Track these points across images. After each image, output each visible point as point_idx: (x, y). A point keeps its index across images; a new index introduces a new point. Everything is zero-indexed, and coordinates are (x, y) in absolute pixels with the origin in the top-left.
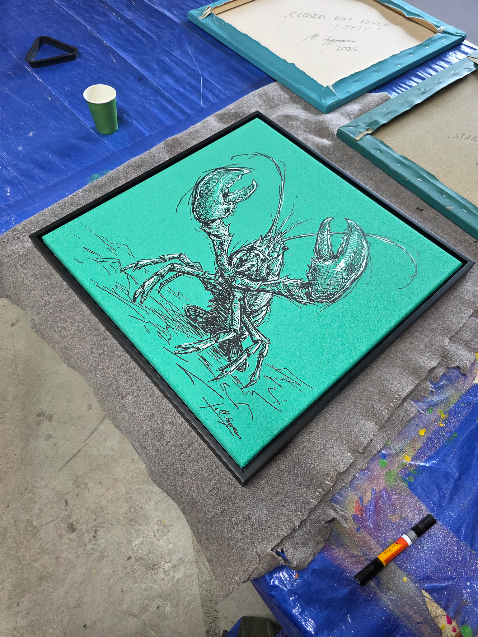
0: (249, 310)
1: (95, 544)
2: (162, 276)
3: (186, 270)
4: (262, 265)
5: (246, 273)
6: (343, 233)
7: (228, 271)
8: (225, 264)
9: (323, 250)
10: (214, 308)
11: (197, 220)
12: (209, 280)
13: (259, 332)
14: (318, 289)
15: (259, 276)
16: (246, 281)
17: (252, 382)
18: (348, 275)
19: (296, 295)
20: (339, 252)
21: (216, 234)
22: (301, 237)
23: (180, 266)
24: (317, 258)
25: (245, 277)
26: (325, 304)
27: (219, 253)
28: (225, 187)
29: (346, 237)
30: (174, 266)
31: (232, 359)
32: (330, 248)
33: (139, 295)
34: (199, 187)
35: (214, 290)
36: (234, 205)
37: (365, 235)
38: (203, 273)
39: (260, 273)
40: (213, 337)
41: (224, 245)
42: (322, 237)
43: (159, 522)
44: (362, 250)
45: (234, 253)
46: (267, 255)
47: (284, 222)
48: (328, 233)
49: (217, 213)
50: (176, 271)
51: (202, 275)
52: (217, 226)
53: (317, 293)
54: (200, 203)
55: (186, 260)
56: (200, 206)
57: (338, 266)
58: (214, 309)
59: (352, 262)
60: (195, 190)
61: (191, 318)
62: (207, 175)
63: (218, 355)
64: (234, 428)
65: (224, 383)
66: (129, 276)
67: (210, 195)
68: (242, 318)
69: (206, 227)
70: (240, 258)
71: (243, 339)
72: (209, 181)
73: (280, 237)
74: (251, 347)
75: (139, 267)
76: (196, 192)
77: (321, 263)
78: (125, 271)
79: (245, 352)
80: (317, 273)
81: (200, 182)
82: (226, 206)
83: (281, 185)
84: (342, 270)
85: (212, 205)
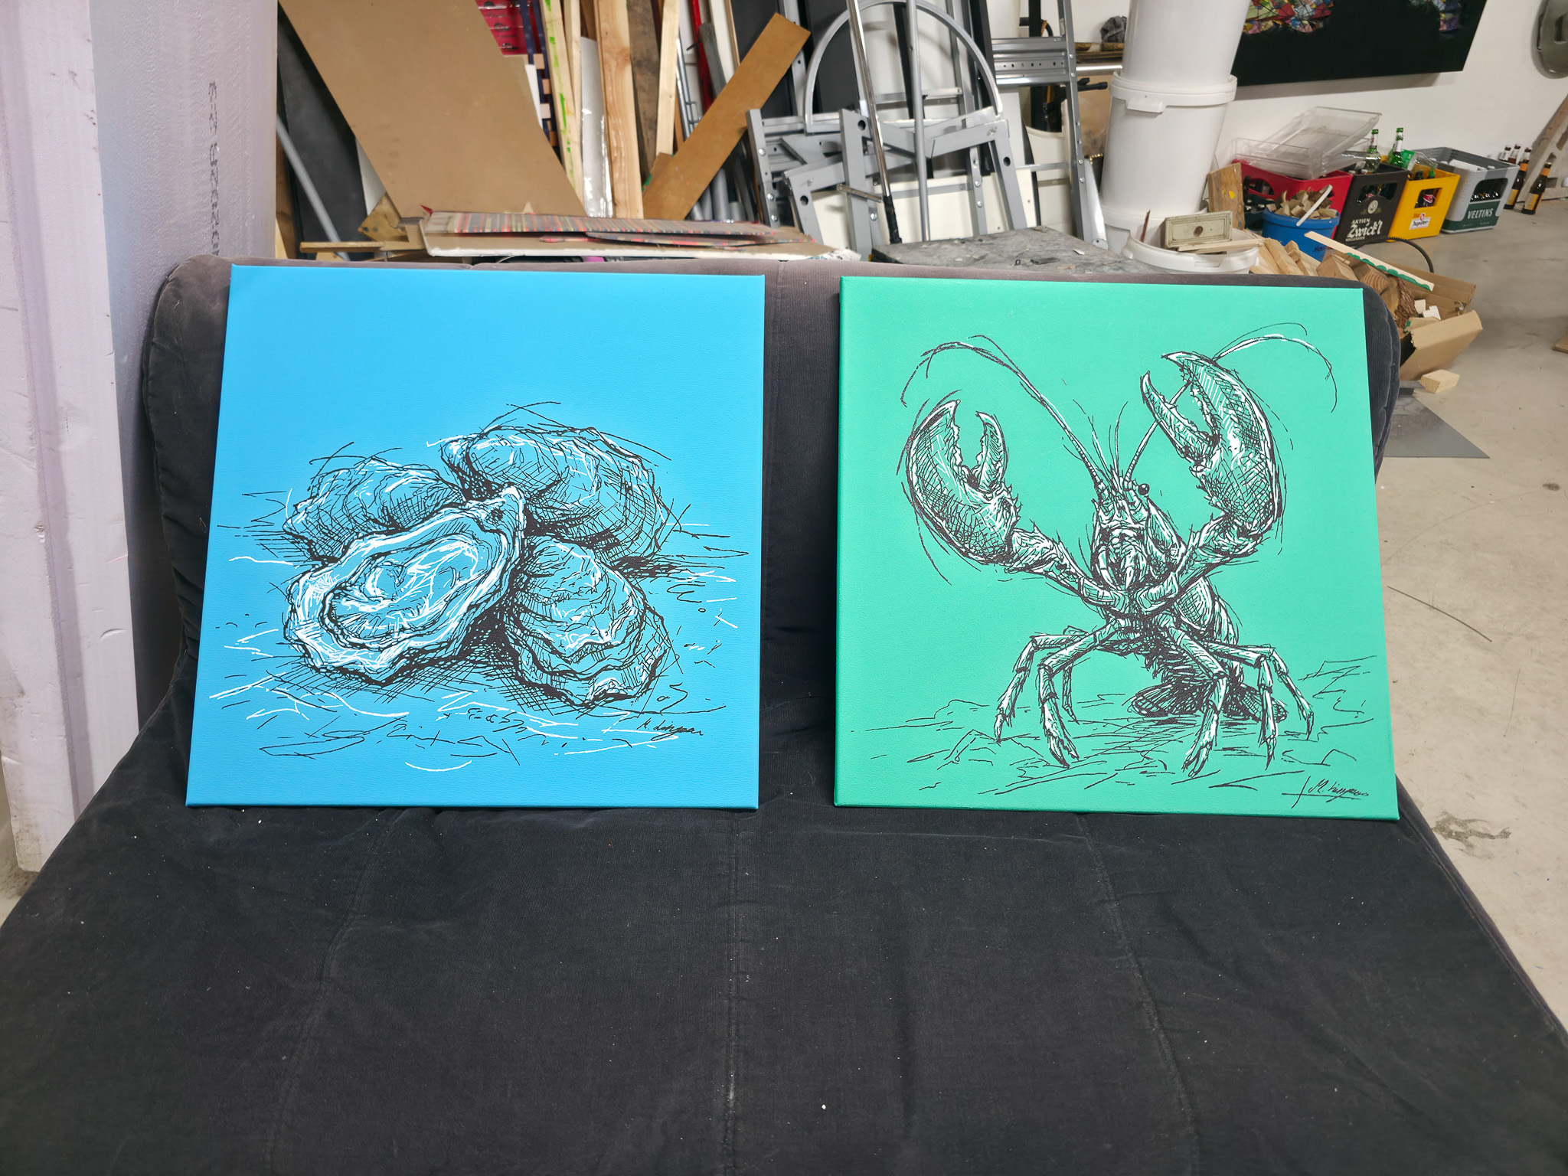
0: (1204, 629)
2: (1053, 695)
3: (1067, 654)
4: (1145, 547)
5: (1141, 579)
6: (1186, 386)
7: (1117, 602)
8: (1101, 594)
9: (1191, 442)
10: (1162, 671)
11: (987, 563)
13: (1247, 647)
14: (1246, 511)
15: (1160, 567)
16: (1153, 591)
17: (1309, 718)
19: (1232, 548)
20: (1212, 425)
21: (1036, 559)
22: (1143, 449)
24: (1198, 464)
26: (1275, 526)
28: (955, 468)
29: (1196, 391)
30: (1049, 667)
31: (1258, 715)
32: (1194, 429)
33: (1060, 750)
34: (921, 504)
36: (1003, 487)
37: (1213, 362)
38: (1092, 636)
39: (1157, 562)
40: (1207, 711)
41: (1066, 565)
42: (1168, 422)
44: (1236, 393)
45: (1092, 564)
46: (1135, 523)
47: (1096, 447)
48: (1169, 406)
49: (998, 525)
52: (1024, 545)
53: (1251, 520)
54: (957, 531)
55: (1049, 640)
56: (963, 535)
57: (1232, 448)
58: (1164, 673)
59: (1243, 427)
60: (924, 516)
61: (1154, 715)
62: (908, 471)
63: (1238, 727)
64: (1350, 791)
65: (1283, 753)
66: (1016, 739)
67: (953, 503)
68: (1207, 649)
69: (1011, 563)
70: (1108, 564)
71: (1239, 676)
72: (923, 480)
73: (1119, 478)
74: (1260, 677)
75: (1010, 714)
76: (931, 520)
77: (1209, 466)
78: (1001, 737)
79: (1261, 689)
80: (1220, 488)
81: (914, 494)
82: (995, 500)
83: (1024, 384)
84: (1243, 452)
85: (976, 519)
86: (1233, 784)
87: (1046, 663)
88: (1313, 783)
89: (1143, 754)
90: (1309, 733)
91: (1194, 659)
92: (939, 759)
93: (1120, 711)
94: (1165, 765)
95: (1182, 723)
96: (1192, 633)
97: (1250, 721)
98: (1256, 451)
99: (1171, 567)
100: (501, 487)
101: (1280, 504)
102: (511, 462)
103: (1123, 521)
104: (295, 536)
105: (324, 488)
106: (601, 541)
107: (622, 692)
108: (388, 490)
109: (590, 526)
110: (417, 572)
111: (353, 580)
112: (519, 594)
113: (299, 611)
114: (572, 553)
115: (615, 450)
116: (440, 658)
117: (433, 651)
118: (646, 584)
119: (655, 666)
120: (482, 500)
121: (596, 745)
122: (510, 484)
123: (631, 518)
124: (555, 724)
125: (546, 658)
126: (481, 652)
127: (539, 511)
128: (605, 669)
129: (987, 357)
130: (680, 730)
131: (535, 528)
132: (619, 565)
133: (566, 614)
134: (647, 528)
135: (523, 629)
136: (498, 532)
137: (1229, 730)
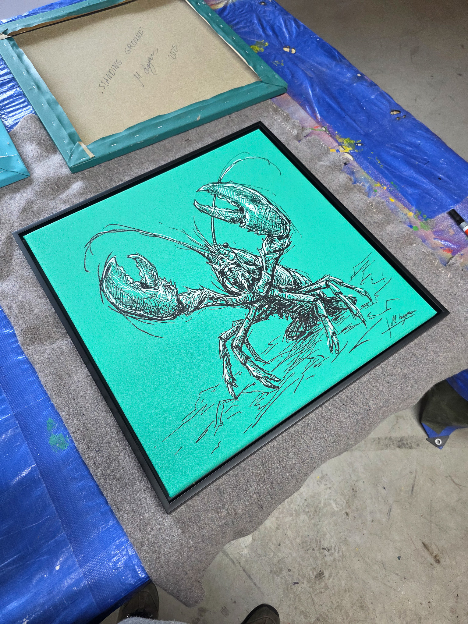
0: (294, 286)
1: (335, 550)
2: (247, 358)
3: (241, 335)
4: (243, 268)
5: (251, 282)
6: (215, 197)
7: (247, 298)
8: (238, 299)
9: (232, 216)
10: (289, 315)
11: (175, 317)
12: (256, 315)
13: (317, 282)
14: (275, 229)
15: (256, 272)
17: (366, 294)
18: (262, 205)
19: (281, 246)
20: (237, 205)
21: (198, 301)
22: (214, 230)
23: (236, 340)
24: (241, 223)
26: (291, 228)
28: (132, 285)
29: (220, 197)
30: (237, 346)
31: (344, 307)
33: (269, 382)
34: (125, 310)
35: (268, 312)
36: (161, 280)
37: (220, 182)
38: (247, 319)
40: (322, 319)
41: (213, 296)
42: (217, 214)
43: (319, 483)
44: (237, 188)
45: (225, 288)
46: (232, 261)
47: (193, 241)
48: (213, 208)
49: (169, 298)
50: (242, 344)
51: (250, 321)
52: (188, 299)
53: (280, 231)
54: (151, 312)
55: (228, 334)
56: (155, 312)
57: (251, 209)
60: (129, 315)
61: (300, 336)
63: (340, 317)
64: (408, 314)
65: (368, 316)
66: (244, 391)
67: (140, 300)
68: (301, 293)
69: (187, 310)
70: (232, 284)
71: (324, 296)
72: (119, 299)
73: (211, 247)
74: (333, 290)
75: (233, 380)
77: (247, 221)
78: (236, 396)
79: (337, 295)
80: (258, 227)
81: (118, 308)
82: (161, 288)
83: (143, 233)
84: (257, 208)
85: (157, 301)
86: (358, 344)
87: (234, 345)
88: (391, 320)
89: (308, 357)
90: (371, 300)
91: (299, 301)
92: (212, 429)
93: (284, 345)
94: (322, 356)
95: (315, 332)
96: (290, 291)
97: (343, 311)
99: (261, 269)
101: (287, 218)
103: (226, 263)
129: (118, 232)
137: (338, 321)
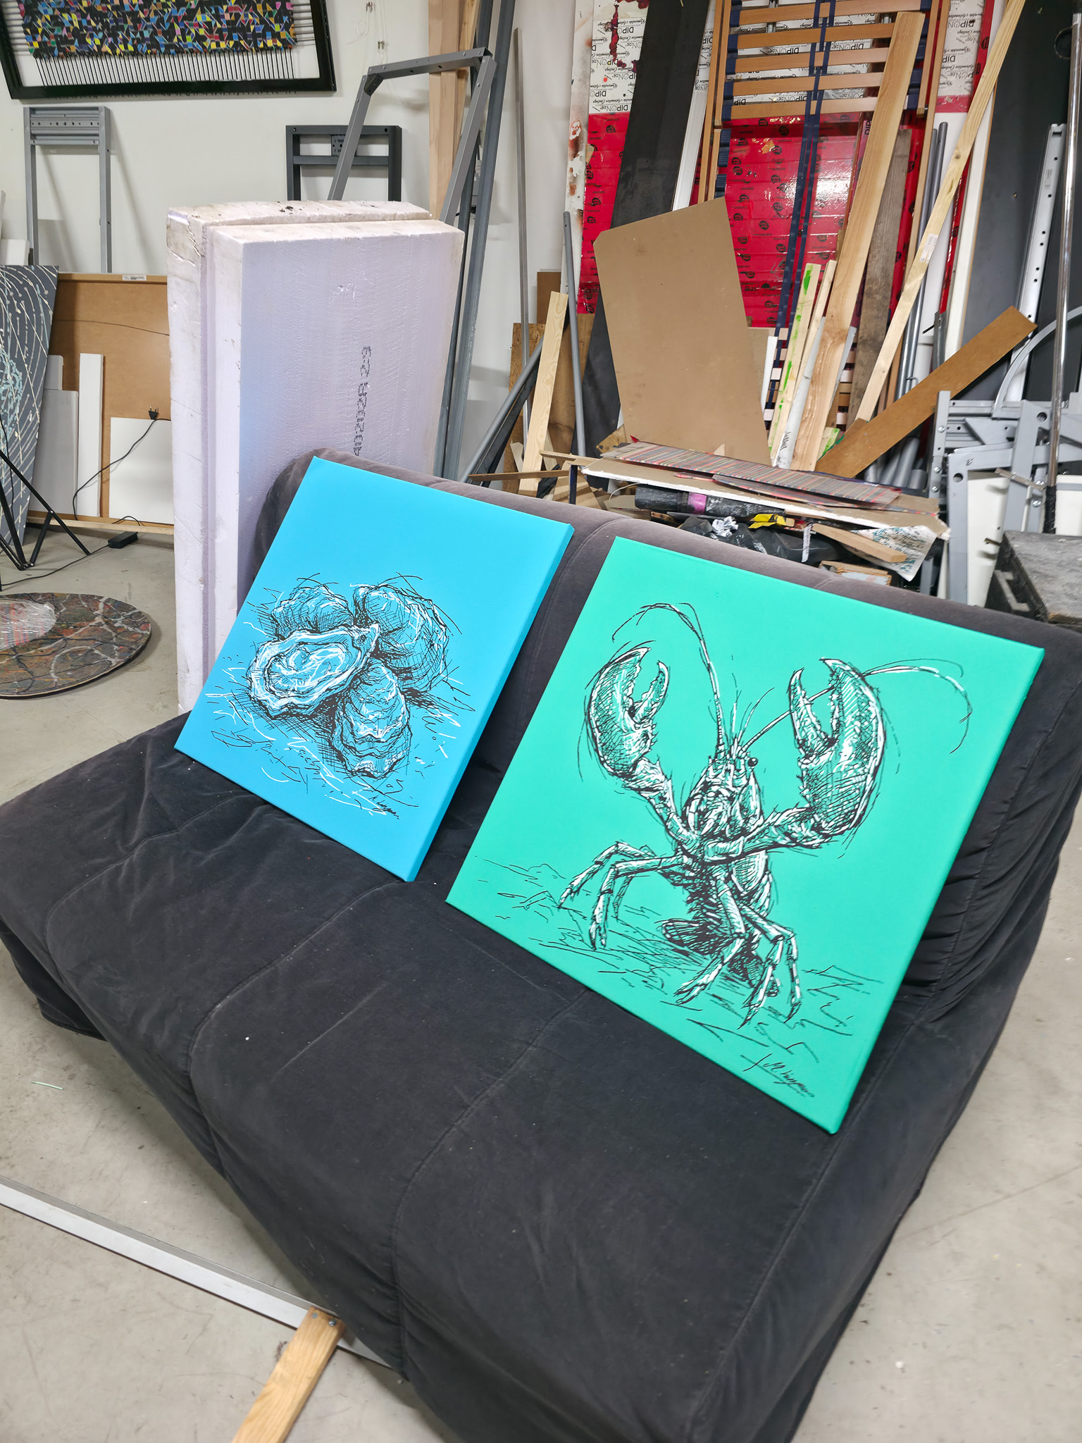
0: (746, 893)
2: (610, 891)
3: (635, 866)
4: (732, 808)
5: (716, 831)
6: (829, 689)
7: (689, 842)
8: (680, 831)
9: (809, 737)
10: (697, 911)
11: (614, 774)
12: (671, 868)
13: (773, 923)
14: (828, 811)
15: (735, 829)
16: (721, 845)
17: (795, 1006)
18: (863, 765)
19: (801, 837)
20: (835, 729)
21: (647, 785)
22: (767, 730)
23: (625, 863)
24: (807, 757)
25: (716, 840)
26: (847, 833)
27: (665, 819)
28: (625, 697)
29: (835, 696)
30: (618, 870)
31: (754, 982)
32: (818, 727)
33: (596, 935)
34: (591, 716)
35: (685, 882)
36: (650, 724)
37: (862, 676)
38: (660, 860)
39: (735, 824)
40: (715, 959)
41: (666, 798)
42: (799, 714)
44: (869, 708)
45: (686, 806)
46: (733, 786)
47: (732, 716)
48: (806, 702)
49: (634, 749)
50: (624, 875)
51: (659, 865)
52: (644, 772)
53: (829, 821)
54: (604, 744)
55: (627, 850)
56: (607, 749)
57: (842, 755)
58: (698, 913)
59: (861, 739)
60: (588, 725)
61: (674, 942)
62: (593, 689)
64: (800, 1085)
65: (760, 1023)
66: (571, 912)
67: (612, 722)
68: (740, 910)
69: (629, 781)
71: (755, 944)
72: (600, 698)
73: (738, 746)
74: (772, 952)
75: (576, 891)
76: (592, 729)
77: (815, 762)
78: (562, 906)
79: (767, 963)
80: (816, 784)
81: (589, 706)
83: (702, 649)
84: (851, 761)
86: (707, 1026)
87: (617, 866)
88: (771, 1061)
89: (652, 967)
90: (789, 1017)
91: (726, 913)
92: (517, 901)
93: (651, 927)
94: (663, 985)
95: (692, 959)
96: (735, 893)
97: (746, 983)
98: (863, 764)
99: (744, 832)
100: (372, 622)
102: (383, 609)
103: (725, 781)
104: (274, 619)
105: (297, 595)
106: (403, 673)
107: (372, 773)
108: (322, 606)
109: (403, 662)
110: (314, 659)
111: (286, 653)
112: (352, 690)
113: (258, 661)
114: (387, 676)
115: (436, 618)
116: (302, 714)
117: (301, 708)
118: (414, 709)
119: (395, 764)
120: (360, 627)
121: (345, 799)
122: (377, 622)
123: (425, 665)
124: (333, 777)
125: (347, 735)
126: (320, 718)
127: (383, 643)
128: (370, 754)
129: (685, 621)
130: (389, 810)
131: (377, 654)
132: (406, 692)
133: (368, 712)
134: (430, 674)
135: (344, 713)
136: (359, 649)
137: (725, 982)
